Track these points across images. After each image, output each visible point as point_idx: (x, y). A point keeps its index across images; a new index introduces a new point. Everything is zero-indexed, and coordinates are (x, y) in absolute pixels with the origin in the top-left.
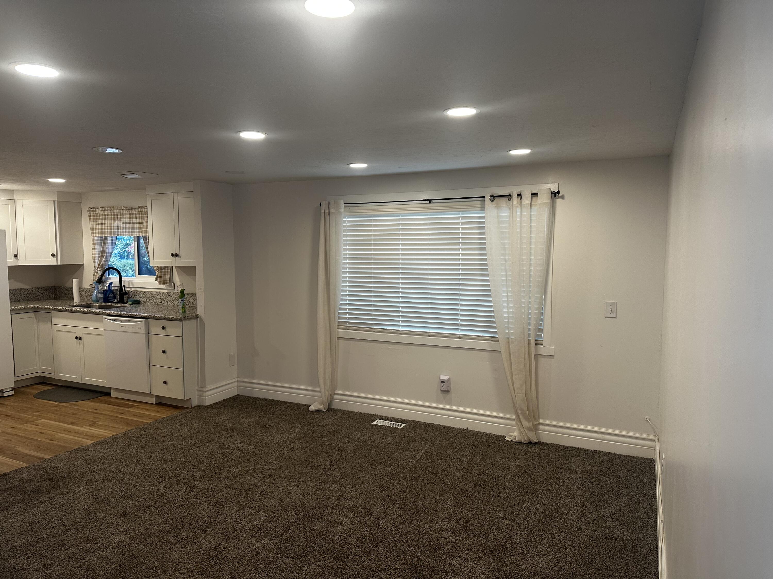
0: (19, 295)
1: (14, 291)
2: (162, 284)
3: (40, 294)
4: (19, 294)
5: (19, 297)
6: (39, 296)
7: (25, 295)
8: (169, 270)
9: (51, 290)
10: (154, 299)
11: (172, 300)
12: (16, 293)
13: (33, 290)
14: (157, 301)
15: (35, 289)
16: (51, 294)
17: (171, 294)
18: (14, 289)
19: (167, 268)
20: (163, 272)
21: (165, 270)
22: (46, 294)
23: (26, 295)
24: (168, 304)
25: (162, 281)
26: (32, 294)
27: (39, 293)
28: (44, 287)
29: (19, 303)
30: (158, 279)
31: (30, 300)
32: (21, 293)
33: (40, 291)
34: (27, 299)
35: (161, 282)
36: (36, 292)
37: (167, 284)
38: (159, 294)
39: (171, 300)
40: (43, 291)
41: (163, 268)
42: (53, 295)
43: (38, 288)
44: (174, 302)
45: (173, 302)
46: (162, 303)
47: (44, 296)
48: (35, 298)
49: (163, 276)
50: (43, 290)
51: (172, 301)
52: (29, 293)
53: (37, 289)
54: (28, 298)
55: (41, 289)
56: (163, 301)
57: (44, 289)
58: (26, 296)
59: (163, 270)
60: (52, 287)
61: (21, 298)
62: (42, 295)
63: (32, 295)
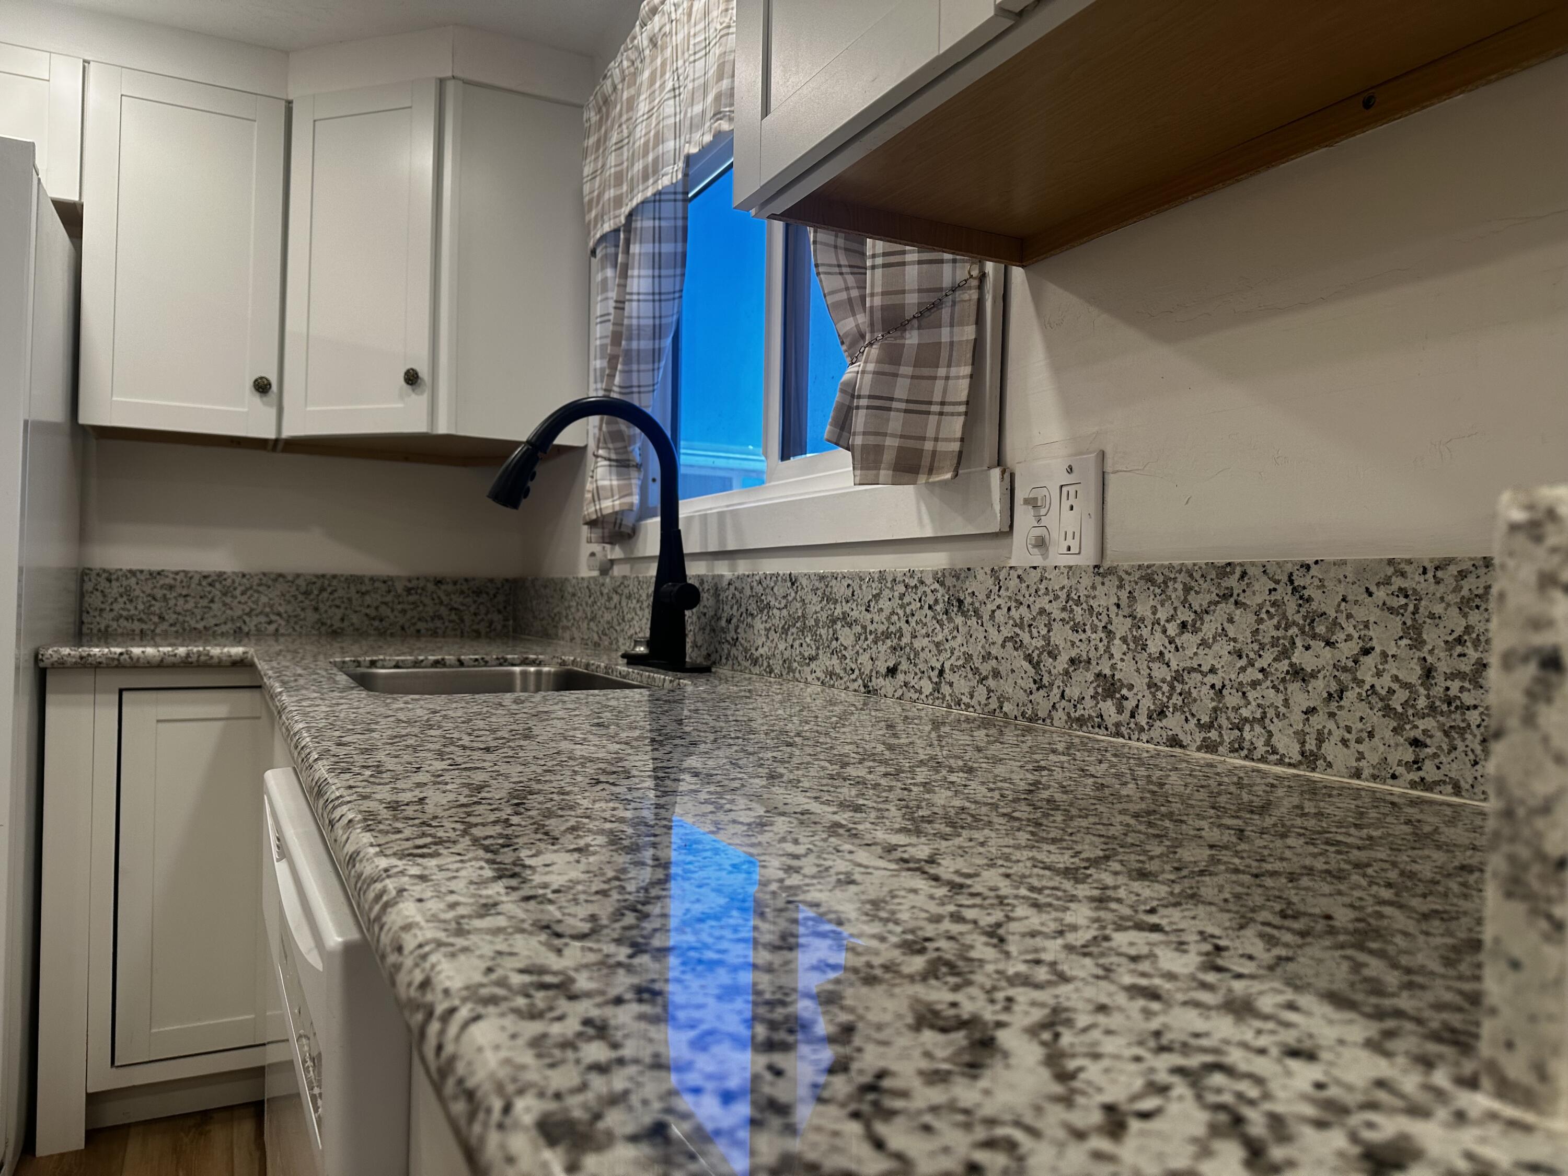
0: (338, 607)
1: (319, 585)
2: (884, 473)
3: (443, 611)
4: (337, 602)
5: (339, 616)
6: (440, 617)
7: (368, 606)
8: (968, 332)
9: (500, 598)
10: (846, 636)
11: (976, 650)
12: (325, 595)
13: (410, 585)
14: (864, 658)
15: (422, 584)
16: (496, 617)
17: (972, 586)
18: (317, 576)
19: (945, 313)
20: (909, 354)
21: (928, 337)
22: (475, 614)
23: (377, 608)
24: (946, 689)
25: (889, 442)
26: (406, 606)
27: (441, 603)
28: (466, 580)
29: (336, 645)
30: (860, 420)
31: (392, 635)
32: (350, 599)
33: (444, 598)
34: (376, 629)
35: (878, 450)
36: (427, 601)
37: (935, 478)
38: (877, 597)
39: (969, 657)
40: (461, 599)
41: (910, 312)
42: (506, 619)
43: (439, 582)
44: (996, 674)
45: (985, 669)
46: (901, 677)
47: (462, 620)
48: (421, 625)
49: (901, 389)
50: (462, 592)
51: (977, 662)
52: (389, 598)
53: (431, 587)
54: (385, 624)
55: (450, 588)
56: (904, 666)
57: (465, 587)
58: (372, 612)
59: (912, 338)
60: (507, 580)
61: (346, 623)
62: (453, 617)
63: (404, 612)
